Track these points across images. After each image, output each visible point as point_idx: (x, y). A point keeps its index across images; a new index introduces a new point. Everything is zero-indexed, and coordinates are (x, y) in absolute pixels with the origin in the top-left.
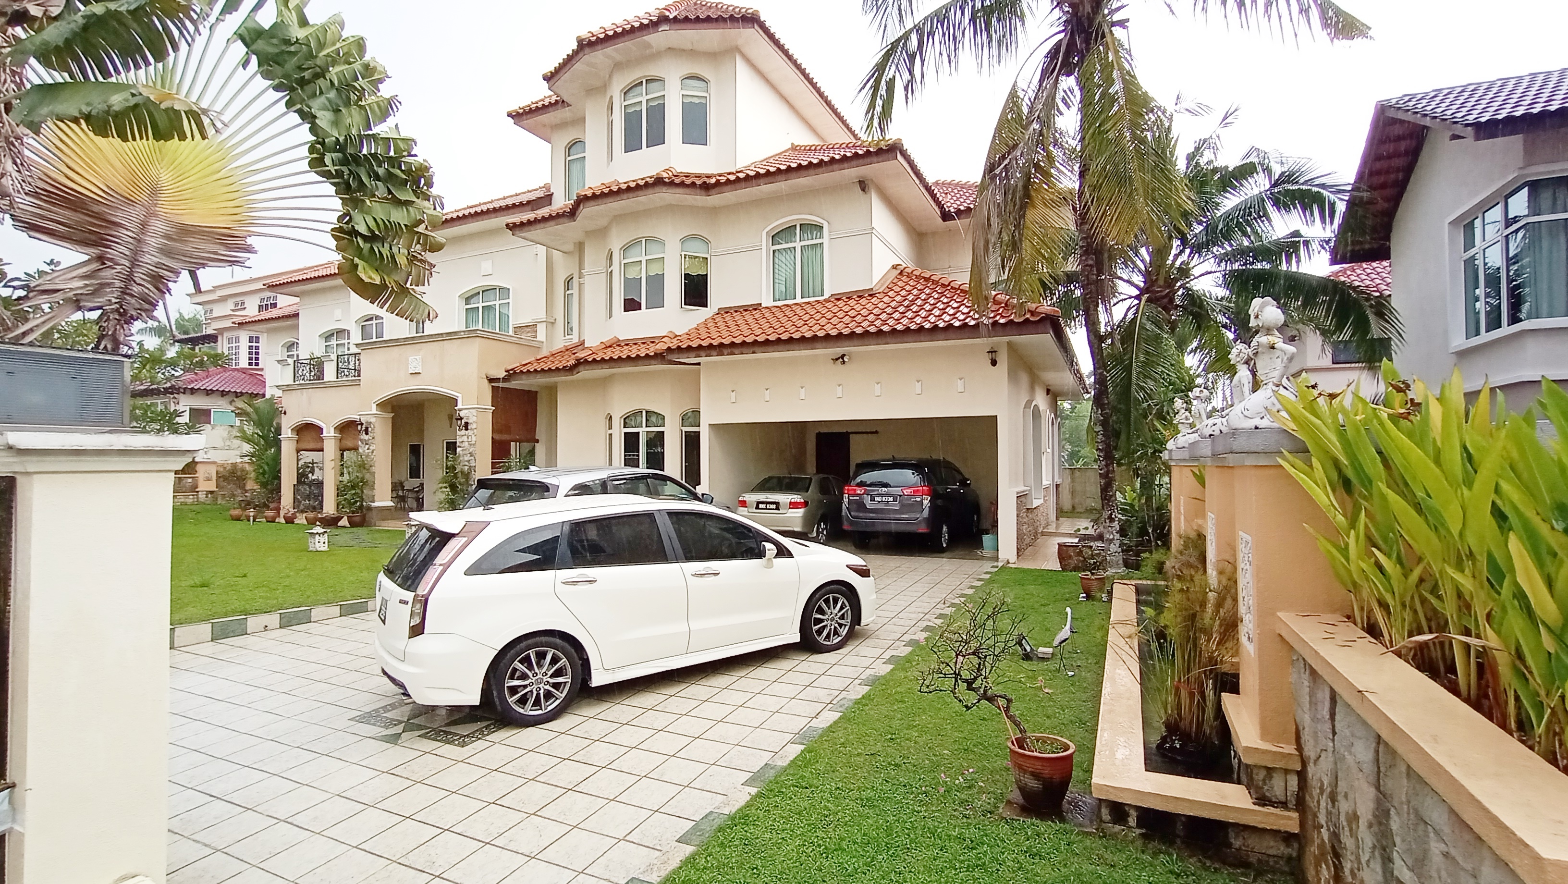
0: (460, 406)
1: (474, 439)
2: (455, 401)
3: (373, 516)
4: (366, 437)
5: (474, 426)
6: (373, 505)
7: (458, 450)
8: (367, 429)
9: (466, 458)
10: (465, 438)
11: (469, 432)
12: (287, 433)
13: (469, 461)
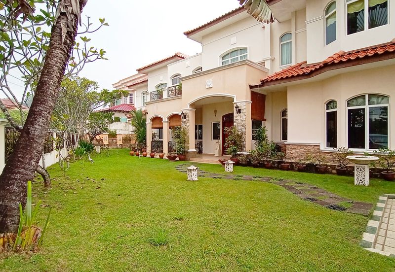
0: (235, 101)
1: (244, 117)
2: (232, 99)
3: (189, 156)
4: (185, 120)
5: (244, 111)
6: (189, 150)
7: (235, 124)
8: (185, 116)
9: (239, 128)
10: (239, 118)
11: (241, 114)
12: (148, 121)
13: (241, 129)
